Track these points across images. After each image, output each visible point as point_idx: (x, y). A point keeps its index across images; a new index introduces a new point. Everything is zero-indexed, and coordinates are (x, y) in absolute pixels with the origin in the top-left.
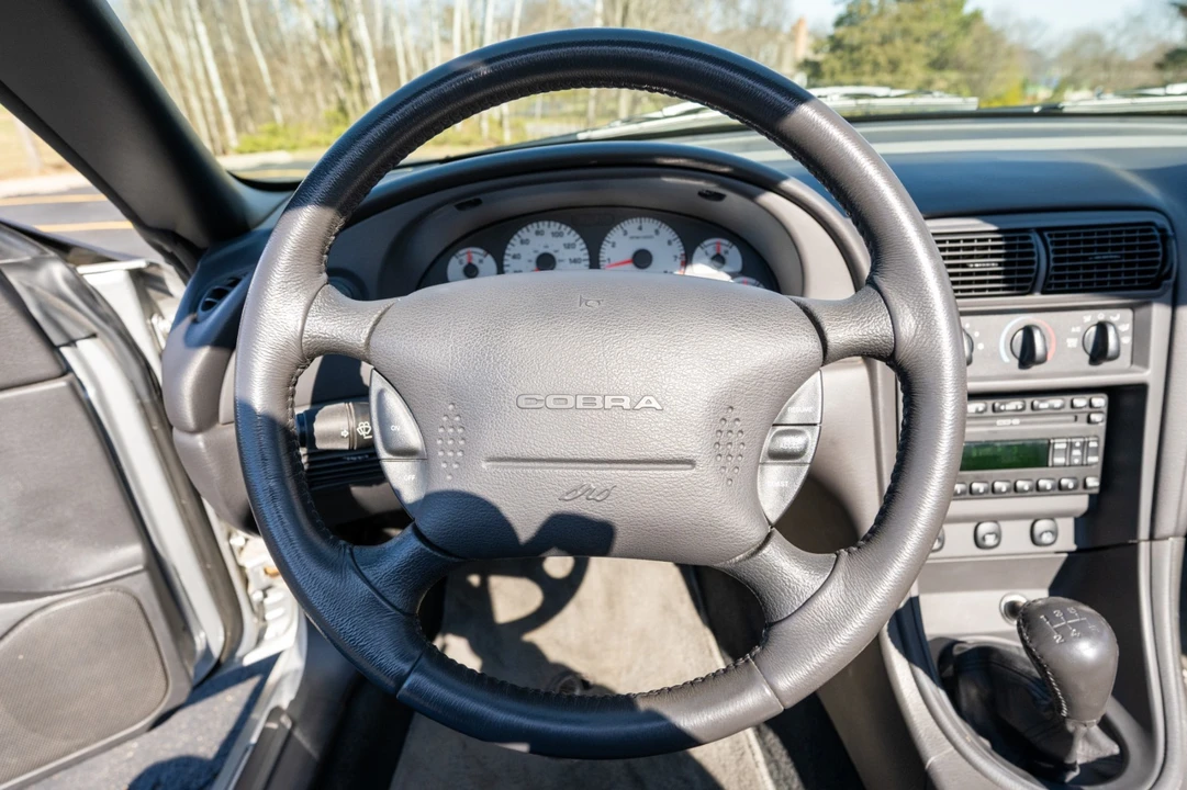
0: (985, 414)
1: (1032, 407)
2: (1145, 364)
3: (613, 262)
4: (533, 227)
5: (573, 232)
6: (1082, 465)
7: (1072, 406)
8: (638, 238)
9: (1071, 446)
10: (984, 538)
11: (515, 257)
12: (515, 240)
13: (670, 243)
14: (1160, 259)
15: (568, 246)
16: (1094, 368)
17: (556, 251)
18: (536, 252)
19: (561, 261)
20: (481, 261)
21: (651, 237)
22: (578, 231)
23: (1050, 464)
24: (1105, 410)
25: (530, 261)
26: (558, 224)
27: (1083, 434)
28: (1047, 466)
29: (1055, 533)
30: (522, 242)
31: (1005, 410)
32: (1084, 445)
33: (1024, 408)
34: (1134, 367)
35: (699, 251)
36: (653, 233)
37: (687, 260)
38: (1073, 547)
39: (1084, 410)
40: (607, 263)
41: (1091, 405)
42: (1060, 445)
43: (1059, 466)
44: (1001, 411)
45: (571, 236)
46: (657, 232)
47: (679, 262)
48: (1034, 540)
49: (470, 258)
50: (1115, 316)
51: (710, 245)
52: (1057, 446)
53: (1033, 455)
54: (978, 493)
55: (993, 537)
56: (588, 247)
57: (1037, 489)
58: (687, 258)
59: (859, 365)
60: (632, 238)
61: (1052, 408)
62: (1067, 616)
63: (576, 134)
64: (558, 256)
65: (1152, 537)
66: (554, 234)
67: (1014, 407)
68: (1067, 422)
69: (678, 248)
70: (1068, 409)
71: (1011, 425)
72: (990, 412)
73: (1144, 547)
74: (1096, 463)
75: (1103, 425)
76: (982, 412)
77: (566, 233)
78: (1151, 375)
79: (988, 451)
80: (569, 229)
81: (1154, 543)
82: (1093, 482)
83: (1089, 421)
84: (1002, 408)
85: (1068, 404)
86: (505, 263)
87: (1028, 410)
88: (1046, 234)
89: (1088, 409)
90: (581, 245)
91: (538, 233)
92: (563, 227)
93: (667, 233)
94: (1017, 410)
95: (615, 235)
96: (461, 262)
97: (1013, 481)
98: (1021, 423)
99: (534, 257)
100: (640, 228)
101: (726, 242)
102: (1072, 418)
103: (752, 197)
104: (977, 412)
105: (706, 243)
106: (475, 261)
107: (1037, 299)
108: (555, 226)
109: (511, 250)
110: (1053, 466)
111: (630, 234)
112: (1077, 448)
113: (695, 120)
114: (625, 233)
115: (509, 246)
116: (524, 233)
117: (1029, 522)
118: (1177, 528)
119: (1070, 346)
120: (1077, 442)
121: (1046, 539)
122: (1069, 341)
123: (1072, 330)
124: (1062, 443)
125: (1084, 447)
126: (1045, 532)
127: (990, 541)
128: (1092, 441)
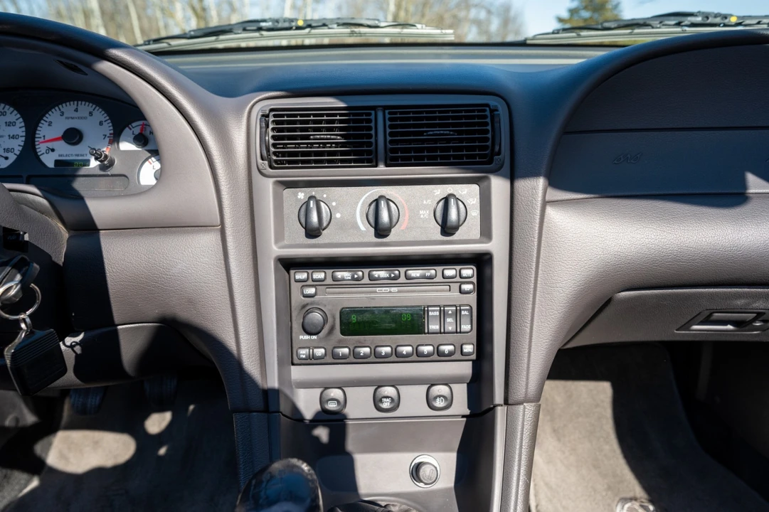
0: (362, 282)
1: (406, 276)
3: (46, 139)
5: (15, 112)
6: (457, 332)
7: (444, 276)
8: (72, 118)
9: (444, 314)
10: (381, 401)
13: (101, 123)
15: (9, 124)
19: (2, 137)
21: (85, 118)
22: (19, 112)
23: (426, 331)
24: (474, 280)
26: (3, 106)
27: (457, 303)
28: (423, 332)
29: (449, 398)
31: (380, 278)
33: (398, 277)
34: (485, 240)
35: (126, 131)
36: (87, 115)
37: (115, 138)
38: (467, 412)
39: (455, 280)
40: (41, 140)
41: (461, 275)
42: (434, 313)
43: (435, 332)
44: (377, 279)
45: (13, 116)
46: (91, 114)
47: (107, 140)
48: (431, 403)
50: (463, 191)
51: (137, 126)
52: (431, 314)
54: (361, 357)
55: (390, 401)
56: (26, 126)
57: (418, 356)
60: (67, 118)
61: (424, 277)
65: (506, 402)
67: (388, 276)
68: (441, 291)
69: (108, 128)
70: (440, 278)
71: (390, 292)
72: (367, 280)
73: (501, 413)
74: (469, 331)
75: (474, 295)
76: (358, 280)
77: (8, 112)
78: (495, 247)
79: (367, 317)
80: (12, 109)
81: (510, 407)
82: (469, 348)
83: (461, 290)
84: (377, 276)
85: (440, 274)
87: (403, 279)
88: (387, 111)
89: (458, 279)
90: (20, 123)
92: (7, 107)
93: (99, 115)
94: (390, 278)
95: (53, 116)
97: (394, 347)
98: (399, 292)
100: (76, 110)
102: (445, 287)
104: (355, 279)
105: (134, 124)
107: (382, 170)
110: (428, 333)
111: (66, 115)
112: (450, 316)
114: (62, 114)
117: (425, 387)
118: (526, 394)
119: (422, 216)
120: (450, 310)
121: (439, 403)
122: (421, 212)
123: (425, 202)
124: (436, 311)
125: (457, 314)
126: (440, 396)
127: (386, 404)
128: (464, 310)
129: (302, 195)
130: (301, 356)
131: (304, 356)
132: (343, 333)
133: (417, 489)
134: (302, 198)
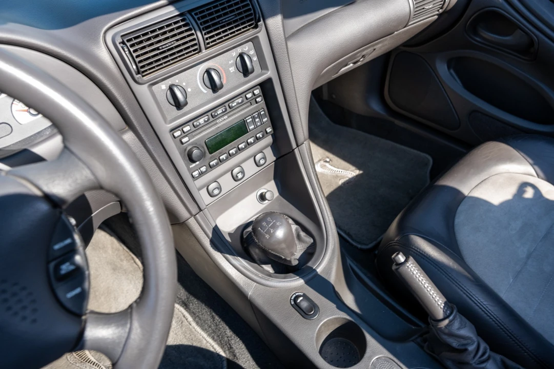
0: (210, 121)
1: (230, 107)
2: (267, 69)
6: (262, 124)
7: (247, 99)
9: (254, 118)
10: (237, 176)
14: (252, 12)
16: (247, 79)
23: (249, 130)
24: (261, 94)
27: (257, 110)
28: (248, 132)
29: (264, 158)
31: (218, 115)
32: (259, 115)
33: (226, 110)
34: (263, 71)
38: (274, 158)
39: (252, 98)
41: (254, 94)
43: (253, 129)
44: (216, 116)
48: (257, 165)
50: (245, 48)
52: (248, 121)
53: (240, 130)
54: (223, 160)
55: (240, 174)
57: (249, 145)
59: (127, 130)
61: (238, 103)
62: (268, 224)
65: (298, 146)
67: (221, 111)
68: (248, 107)
70: (245, 101)
71: (224, 120)
72: (211, 119)
73: (296, 151)
74: (267, 121)
75: (263, 101)
76: (207, 121)
78: (271, 73)
81: (299, 147)
82: (269, 130)
83: (257, 102)
84: (216, 114)
85: (245, 99)
87: (229, 110)
88: (193, 14)
89: (254, 97)
94: (223, 112)
97: (237, 146)
98: (229, 117)
102: (249, 104)
104: (205, 121)
107: (205, 53)
112: (257, 118)
117: (253, 158)
118: (304, 138)
119: (231, 71)
120: (256, 115)
121: (262, 162)
122: (230, 69)
123: (230, 63)
124: (249, 118)
125: (259, 116)
126: (261, 159)
127: (240, 176)
128: (262, 111)
129: (164, 86)
130: (196, 176)
131: (197, 175)
132: (211, 153)
133: (264, 206)
134: (165, 88)
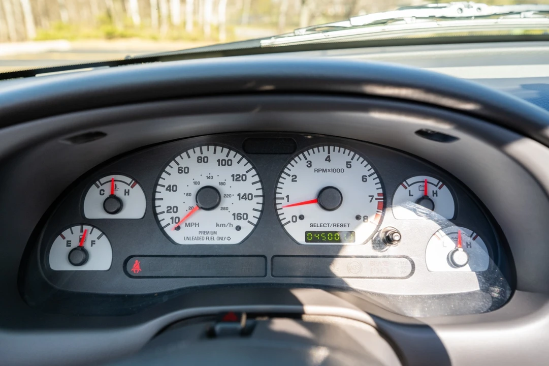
3: (291, 202)
4: (194, 153)
5: (244, 161)
8: (324, 171)
11: (169, 188)
12: (172, 168)
13: (364, 179)
15: (237, 178)
17: (221, 184)
18: (196, 183)
19: (229, 196)
20: (127, 192)
21: (342, 171)
22: (250, 161)
25: (188, 195)
26: (226, 150)
30: (180, 170)
35: (401, 192)
36: (344, 166)
37: (385, 203)
40: (284, 202)
45: (241, 166)
46: (349, 164)
47: (375, 203)
49: (113, 188)
51: (415, 184)
56: (262, 181)
58: (385, 199)
60: (318, 170)
63: (259, 40)
64: (223, 190)
66: (221, 162)
69: (374, 187)
77: (235, 161)
80: (239, 156)
86: (158, 196)
90: (253, 176)
91: (200, 160)
92: (232, 153)
93: (361, 167)
95: (297, 166)
96: (102, 193)
99: (194, 189)
100: (328, 159)
101: (435, 181)
103: (500, 143)
105: (410, 182)
106: (119, 193)
108: (222, 153)
109: (166, 180)
111: (314, 166)
113: (384, 31)
114: (310, 165)
115: (164, 175)
116: (183, 160)
